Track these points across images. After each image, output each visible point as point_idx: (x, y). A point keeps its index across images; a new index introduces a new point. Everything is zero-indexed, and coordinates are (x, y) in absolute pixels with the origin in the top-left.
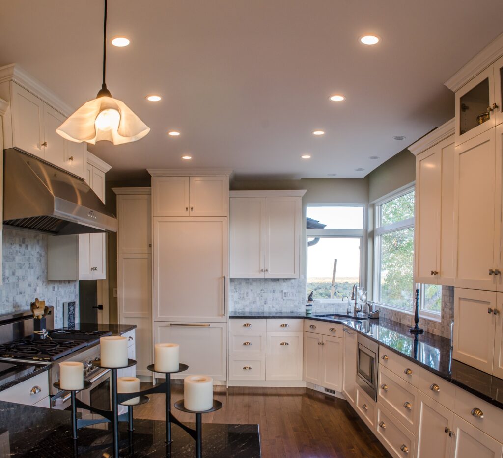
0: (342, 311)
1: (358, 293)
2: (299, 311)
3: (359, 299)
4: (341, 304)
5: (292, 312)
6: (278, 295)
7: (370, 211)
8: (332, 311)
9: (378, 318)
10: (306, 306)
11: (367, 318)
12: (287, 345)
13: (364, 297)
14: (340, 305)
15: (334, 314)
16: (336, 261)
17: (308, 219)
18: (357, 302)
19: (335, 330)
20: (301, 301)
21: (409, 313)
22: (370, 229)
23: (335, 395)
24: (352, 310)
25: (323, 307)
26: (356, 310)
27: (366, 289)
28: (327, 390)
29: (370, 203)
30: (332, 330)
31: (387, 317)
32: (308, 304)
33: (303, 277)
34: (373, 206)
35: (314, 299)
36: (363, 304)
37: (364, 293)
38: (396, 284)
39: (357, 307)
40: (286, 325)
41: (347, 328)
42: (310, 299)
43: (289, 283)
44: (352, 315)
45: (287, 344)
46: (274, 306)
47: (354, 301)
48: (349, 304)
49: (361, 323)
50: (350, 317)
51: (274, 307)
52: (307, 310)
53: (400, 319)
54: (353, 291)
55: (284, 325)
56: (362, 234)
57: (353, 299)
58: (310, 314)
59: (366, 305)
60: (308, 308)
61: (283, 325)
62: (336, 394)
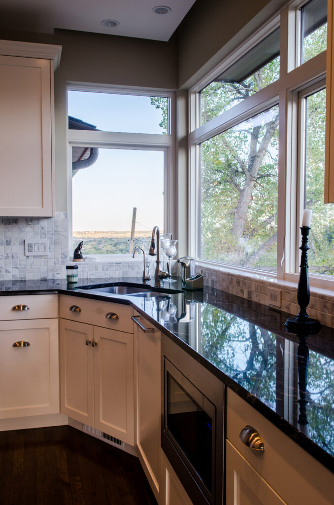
0: (135, 276)
1: (162, 243)
2: (58, 277)
3: (164, 253)
4: (132, 263)
5: (44, 280)
6: (16, 249)
7: (181, 104)
8: (117, 276)
9: (201, 290)
10: (68, 268)
11: (180, 289)
12: (27, 348)
13: (173, 251)
14: (131, 266)
15: (121, 281)
16: (135, 209)
17: (70, 118)
18: (161, 259)
19: (117, 318)
20: (60, 260)
21: (272, 280)
22: (181, 133)
23: (122, 447)
24: (151, 273)
25: (100, 269)
26: (159, 274)
27: (175, 237)
28: (105, 435)
29: (180, 89)
30: (112, 316)
31: (218, 287)
32: (73, 264)
33: (63, 216)
34: (186, 94)
35: (84, 256)
36: (172, 262)
37: (172, 244)
38: (210, 236)
39: (161, 269)
40: (24, 307)
41: (139, 314)
42: (77, 256)
43: (37, 226)
44: (152, 283)
45: (26, 344)
46: (10, 269)
47: (155, 258)
48: (145, 263)
49: (168, 298)
50: (148, 288)
51: (9, 272)
52: (68, 277)
53: (250, 293)
54: (153, 239)
55: (19, 307)
56: (167, 141)
57: (152, 254)
58: (76, 283)
59: (176, 264)
60: (71, 272)
61: (16, 309)
62: (123, 444)
